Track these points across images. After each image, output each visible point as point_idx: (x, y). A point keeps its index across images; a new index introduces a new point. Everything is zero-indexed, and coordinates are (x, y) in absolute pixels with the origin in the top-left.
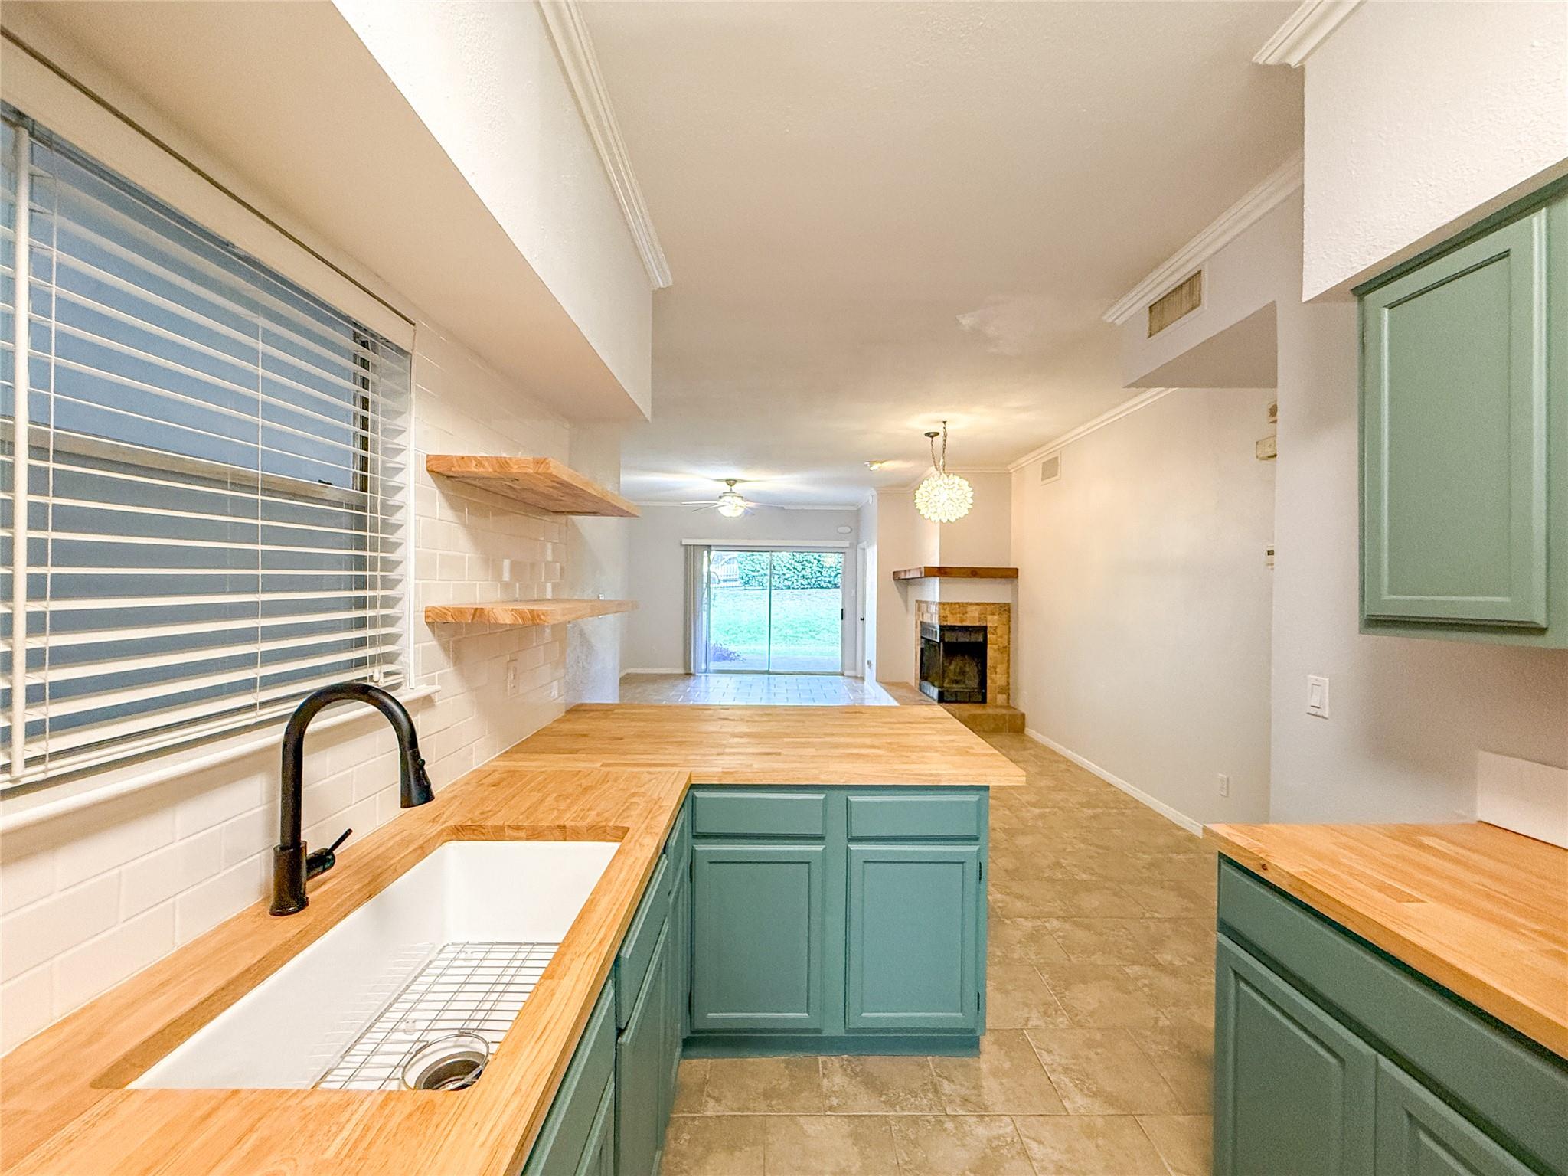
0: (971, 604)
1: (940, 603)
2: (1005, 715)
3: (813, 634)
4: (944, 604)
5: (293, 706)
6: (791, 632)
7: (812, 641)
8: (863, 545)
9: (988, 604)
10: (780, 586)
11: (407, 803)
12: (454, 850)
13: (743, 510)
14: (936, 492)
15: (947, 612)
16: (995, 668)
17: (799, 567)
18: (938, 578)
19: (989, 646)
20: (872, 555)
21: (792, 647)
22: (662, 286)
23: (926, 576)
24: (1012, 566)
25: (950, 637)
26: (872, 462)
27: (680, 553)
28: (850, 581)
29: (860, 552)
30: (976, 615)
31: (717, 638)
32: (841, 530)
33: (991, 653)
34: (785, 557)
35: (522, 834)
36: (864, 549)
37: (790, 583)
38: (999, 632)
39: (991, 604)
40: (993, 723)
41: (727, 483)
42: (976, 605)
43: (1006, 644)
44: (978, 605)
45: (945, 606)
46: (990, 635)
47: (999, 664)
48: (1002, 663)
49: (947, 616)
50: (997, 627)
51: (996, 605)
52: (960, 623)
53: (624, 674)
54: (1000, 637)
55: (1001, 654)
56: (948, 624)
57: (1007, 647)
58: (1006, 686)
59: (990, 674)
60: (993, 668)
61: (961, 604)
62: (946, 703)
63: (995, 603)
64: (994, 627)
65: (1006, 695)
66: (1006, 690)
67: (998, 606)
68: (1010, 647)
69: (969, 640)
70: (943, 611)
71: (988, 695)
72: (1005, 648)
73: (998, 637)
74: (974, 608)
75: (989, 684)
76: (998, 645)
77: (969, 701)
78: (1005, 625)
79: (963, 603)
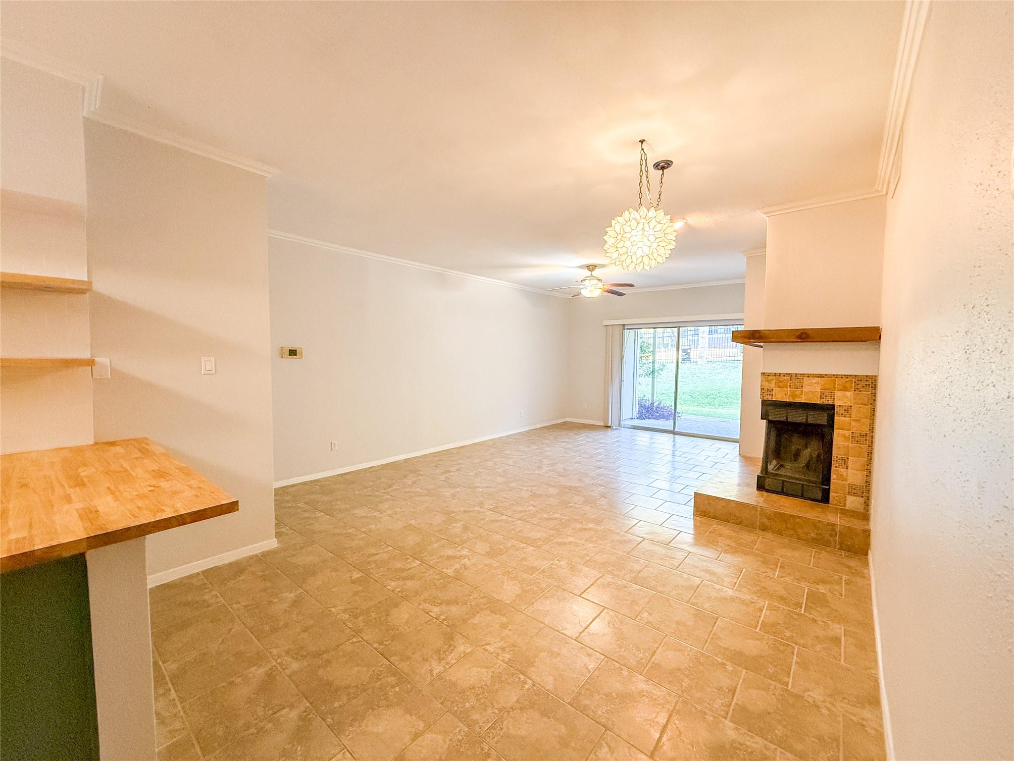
0: (810, 376)
2: (833, 525)
4: (769, 375)
9: (836, 376)
16: (846, 460)
19: (837, 431)
33: (840, 440)
39: (843, 376)
40: (813, 531)
41: (587, 269)
42: (818, 377)
43: (866, 430)
44: (821, 377)
45: (770, 378)
46: (839, 416)
47: (852, 456)
48: (859, 456)
49: (773, 389)
50: (851, 406)
51: (853, 378)
52: (790, 399)
53: (562, 421)
54: (856, 420)
55: (858, 444)
56: (773, 399)
57: (868, 435)
58: (863, 486)
59: (836, 467)
60: (842, 460)
61: (794, 377)
62: (766, 492)
63: (850, 376)
64: (845, 406)
65: (862, 500)
66: (863, 493)
67: (854, 380)
68: (872, 436)
69: (804, 421)
70: (767, 384)
71: (831, 493)
72: (863, 436)
73: (853, 420)
74: (814, 381)
75: (834, 479)
76: (851, 431)
77: (802, 496)
78: (865, 405)
79: (796, 374)
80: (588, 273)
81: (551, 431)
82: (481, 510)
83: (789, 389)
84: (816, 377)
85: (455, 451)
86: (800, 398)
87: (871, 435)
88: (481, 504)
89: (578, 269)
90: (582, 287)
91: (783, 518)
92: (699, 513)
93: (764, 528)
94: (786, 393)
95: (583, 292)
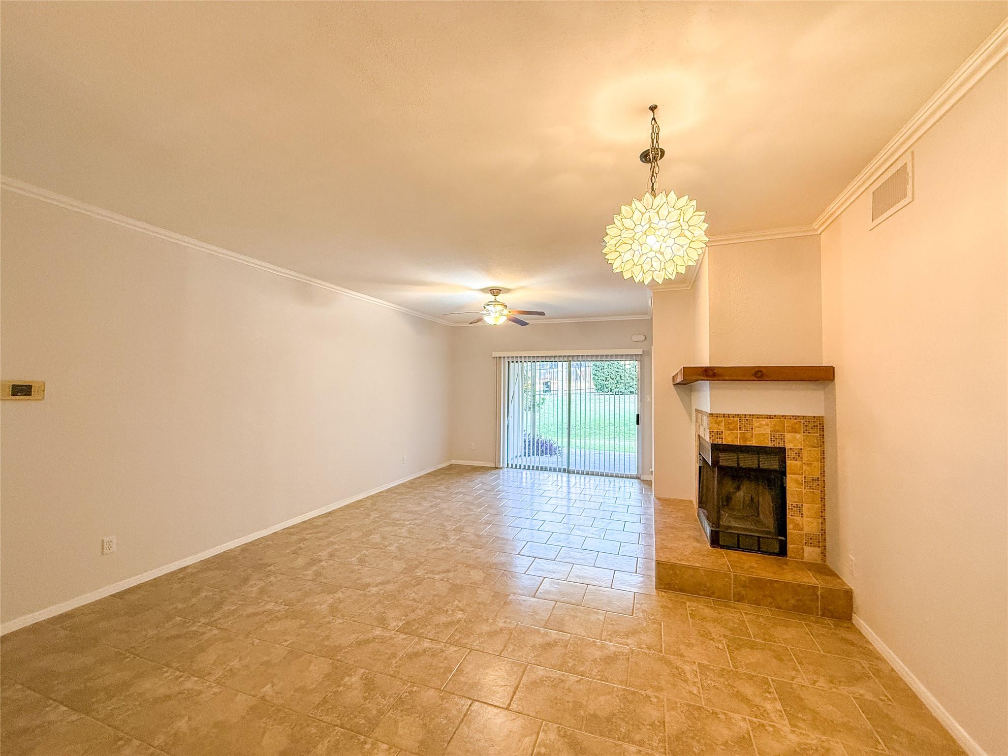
0: (758, 417)
2: (815, 588)
4: (718, 416)
9: (787, 417)
15: (722, 428)
16: (800, 507)
19: (789, 477)
24: (825, 364)
25: (727, 460)
28: (644, 388)
30: (768, 431)
32: (635, 338)
33: (793, 485)
38: (805, 456)
39: (792, 417)
40: (793, 597)
41: (491, 293)
42: (767, 418)
43: (817, 475)
44: (770, 418)
45: (719, 419)
46: (791, 460)
47: (806, 503)
48: (813, 502)
49: (722, 432)
50: (801, 449)
51: (801, 419)
52: (742, 442)
53: (448, 465)
54: (807, 464)
55: (810, 489)
56: (724, 443)
57: (820, 479)
58: (819, 535)
59: (792, 516)
60: (797, 507)
61: (743, 417)
62: (721, 548)
63: (798, 417)
64: (796, 449)
65: (818, 550)
66: (819, 542)
67: (802, 421)
68: (824, 481)
69: (755, 466)
70: (716, 426)
71: (788, 545)
72: (816, 480)
73: (804, 464)
74: (764, 423)
75: (791, 529)
76: (803, 476)
77: (759, 550)
78: (815, 447)
79: (745, 415)
80: (492, 298)
81: (439, 478)
82: (387, 634)
83: (739, 431)
84: (765, 418)
85: (320, 522)
86: (750, 441)
87: (823, 479)
88: (382, 621)
89: (480, 292)
90: (485, 312)
91: (758, 584)
92: (662, 586)
93: (740, 599)
94: (736, 436)
95: (486, 318)
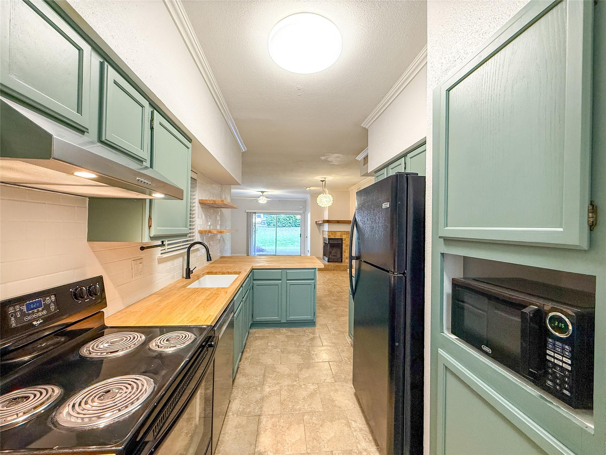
1: (328, 231)
3: (293, 243)
5: (188, 246)
6: (285, 242)
7: (292, 245)
8: (307, 212)
10: (281, 226)
11: (208, 260)
12: (207, 276)
13: (266, 201)
14: (322, 199)
16: (345, 251)
17: (288, 219)
18: (327, 224)
19: (343, 244)
20: (309, 215)
21: (285, 247)
22: (244, 151)
23: (323, 223)
24: (350, 220)
26: (307, 188)
27: (245, 215)
28: (302, 224)
29: (306, 214)
30: (339, 235)
31: (258, 244)
32: (300, 207)
33: (344, 247)
34: (283, 216)
35: (221, 273)
36: (307, 214)
37: (285, 225)
39: (344, 232)
41: (261, 192)
44: (340, 232)
46: (343, 241)
50: (345, 239)
56: (331, 238)
58: (348, 257)
59: (343, 253)
61: (335, 232)
65: (348, 260)
69: (337, 243)
70: (330, 234)
71: (343, 260)
75: (343, 256)
76: (346, 244)
78: (348, 238)
83: (334, 235)
86: (336, 237)
